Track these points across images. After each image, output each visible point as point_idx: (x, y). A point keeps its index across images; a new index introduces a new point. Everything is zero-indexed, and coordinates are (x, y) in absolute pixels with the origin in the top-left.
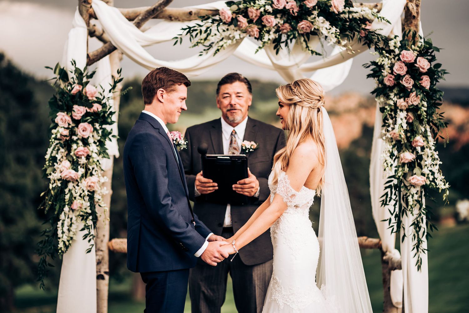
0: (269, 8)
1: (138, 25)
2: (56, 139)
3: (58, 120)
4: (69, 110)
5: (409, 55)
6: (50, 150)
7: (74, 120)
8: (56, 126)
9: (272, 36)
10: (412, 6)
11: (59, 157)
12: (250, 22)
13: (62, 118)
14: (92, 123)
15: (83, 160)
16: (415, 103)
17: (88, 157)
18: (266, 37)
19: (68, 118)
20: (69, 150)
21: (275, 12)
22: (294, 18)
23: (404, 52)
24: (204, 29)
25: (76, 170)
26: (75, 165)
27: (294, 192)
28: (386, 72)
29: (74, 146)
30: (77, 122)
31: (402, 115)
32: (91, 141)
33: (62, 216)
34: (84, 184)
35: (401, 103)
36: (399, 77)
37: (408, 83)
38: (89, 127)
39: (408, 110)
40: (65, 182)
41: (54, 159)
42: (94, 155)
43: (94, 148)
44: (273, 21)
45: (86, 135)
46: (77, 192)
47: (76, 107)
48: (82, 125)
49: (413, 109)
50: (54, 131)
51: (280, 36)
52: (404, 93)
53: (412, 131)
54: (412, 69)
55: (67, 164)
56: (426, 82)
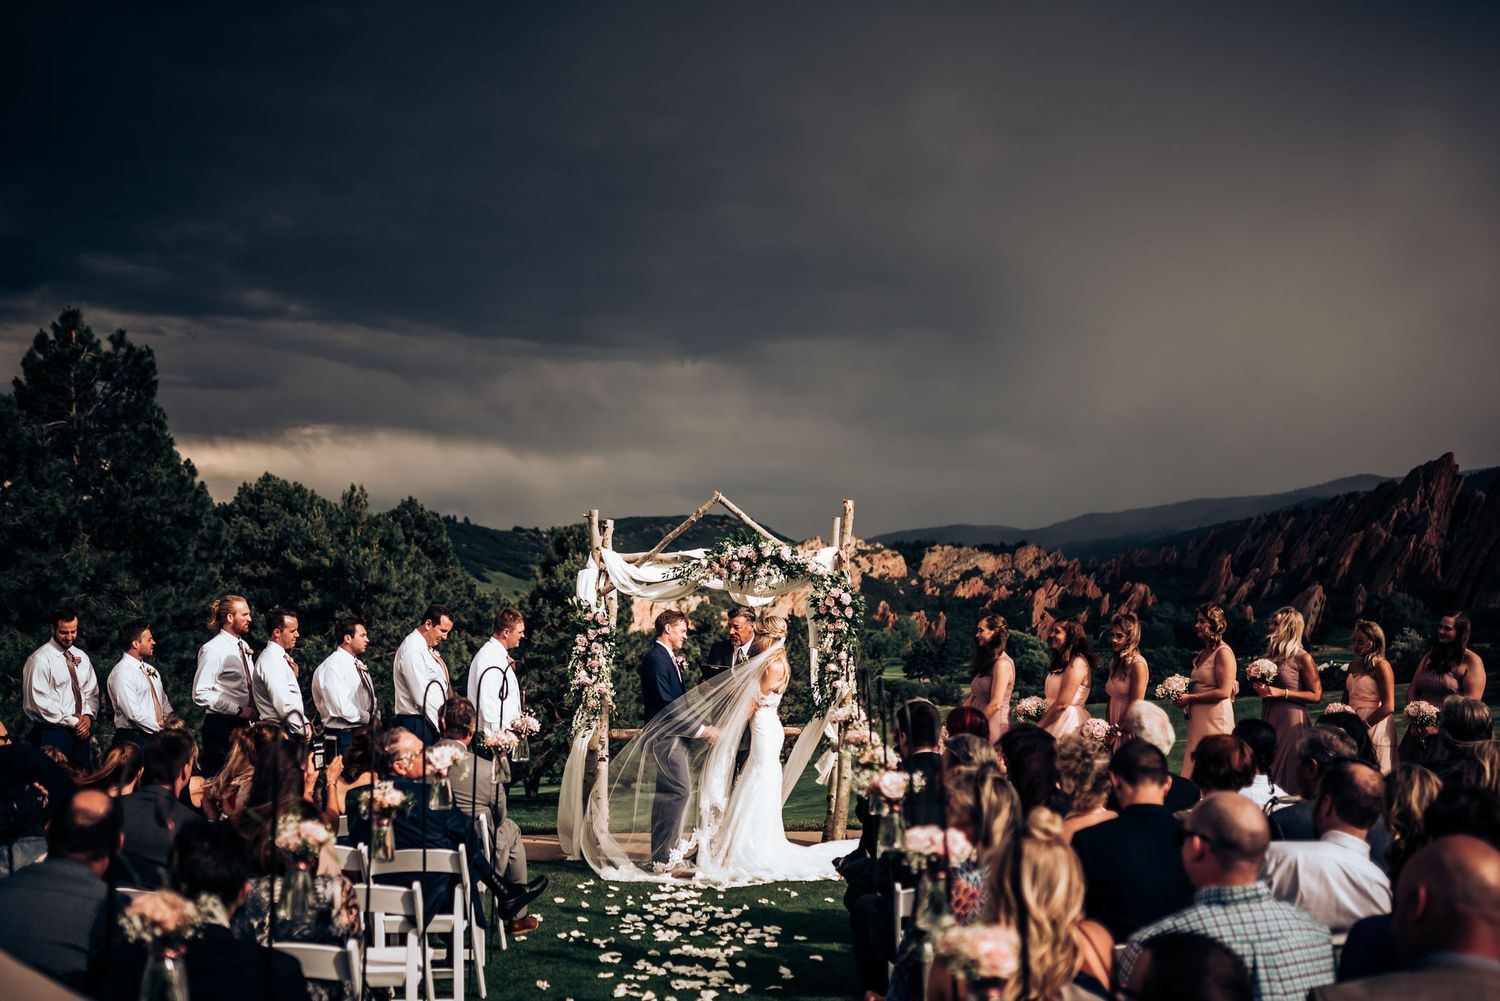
0: (735, 557)
1: (638, 566)
2: (576, 654)
3: (577, 640)
4: (585, 633)
5: (835, 592)
6: (571, 663)
7: (588, 640)
8: (576, 644)
9: (738, 577)
10: (842, 553)
11: (578, 667)
12: (721, 566)
13: (580, 638)
14: (602, 643)
15: (596, 670)
16: (840, 627)
17: (600, 668)
18: (733, 578)
19: (585, 639)
20: (586, 662)
21: (740, 560)
22: (754, 564)
23: (832, 590)
24: (686, 569)
25: (591, 678)
26: (590, 674)
27: (763, 696)
28: (820, 603)
29: (590, 659)
30: (591, 642)
31: (830, 635)
32: (601, 655)
33: (578, 712)
34: (596, 688)
35: (831, 627)
36: (829, 608)
37: (835, 612)
38: (600, 646)
39: (835, 633)
40: (582, 686)
41: (574, 669)
42: (604, 667)
43: (603, 661)
44: (738, 566)
45: (597, 652)
46: (590, 694)
47: (590, 631)
48: (594, 643)
49: (838, 632)
50: (574, 648)
51: (743, 577)
52: (832, 620)
53: (837, 648)
54: (838, 602)
55: (584, 673)
56: (849, 613)
